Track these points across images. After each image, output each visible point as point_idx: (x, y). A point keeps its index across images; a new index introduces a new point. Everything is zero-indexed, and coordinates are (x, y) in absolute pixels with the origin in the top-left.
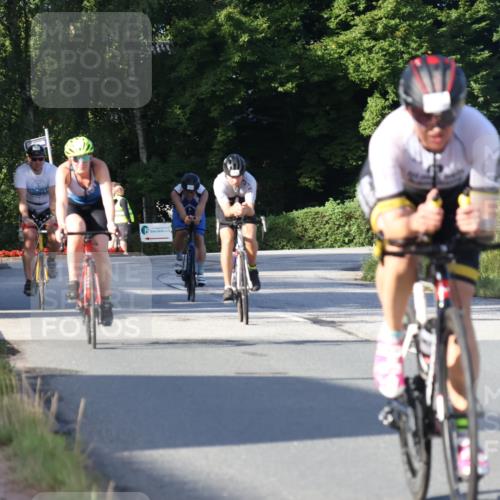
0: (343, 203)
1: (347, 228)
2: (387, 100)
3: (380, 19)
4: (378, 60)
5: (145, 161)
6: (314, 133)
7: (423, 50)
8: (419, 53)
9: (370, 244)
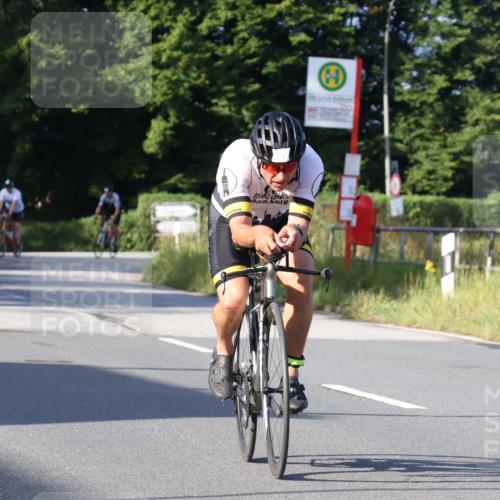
1: (129, 235)
2: (168, 121)
3: (165, 50)
7: (202, 80)
8: (198, 82)
9: (149, 249)
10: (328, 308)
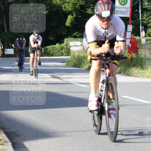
0: (61, 44)
1: (62, 51)
2: (73, 16)
4: (71, 5)
5: (6, 32)
6: (53, 25)
7: (83, 3)
8: (82, 4)
9: (68, 55)
10: (122, 73)
